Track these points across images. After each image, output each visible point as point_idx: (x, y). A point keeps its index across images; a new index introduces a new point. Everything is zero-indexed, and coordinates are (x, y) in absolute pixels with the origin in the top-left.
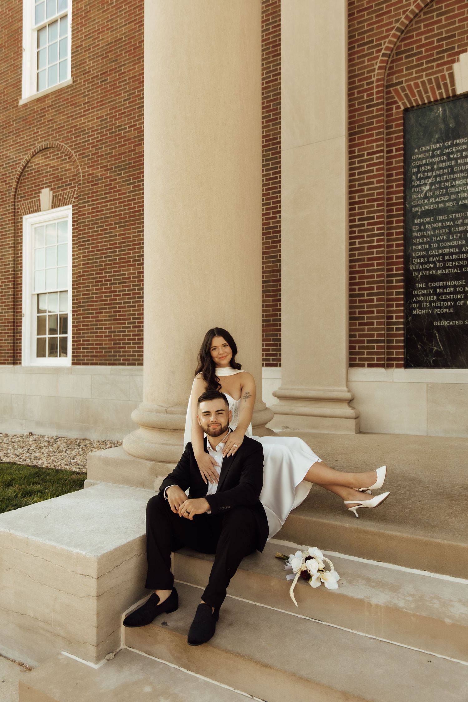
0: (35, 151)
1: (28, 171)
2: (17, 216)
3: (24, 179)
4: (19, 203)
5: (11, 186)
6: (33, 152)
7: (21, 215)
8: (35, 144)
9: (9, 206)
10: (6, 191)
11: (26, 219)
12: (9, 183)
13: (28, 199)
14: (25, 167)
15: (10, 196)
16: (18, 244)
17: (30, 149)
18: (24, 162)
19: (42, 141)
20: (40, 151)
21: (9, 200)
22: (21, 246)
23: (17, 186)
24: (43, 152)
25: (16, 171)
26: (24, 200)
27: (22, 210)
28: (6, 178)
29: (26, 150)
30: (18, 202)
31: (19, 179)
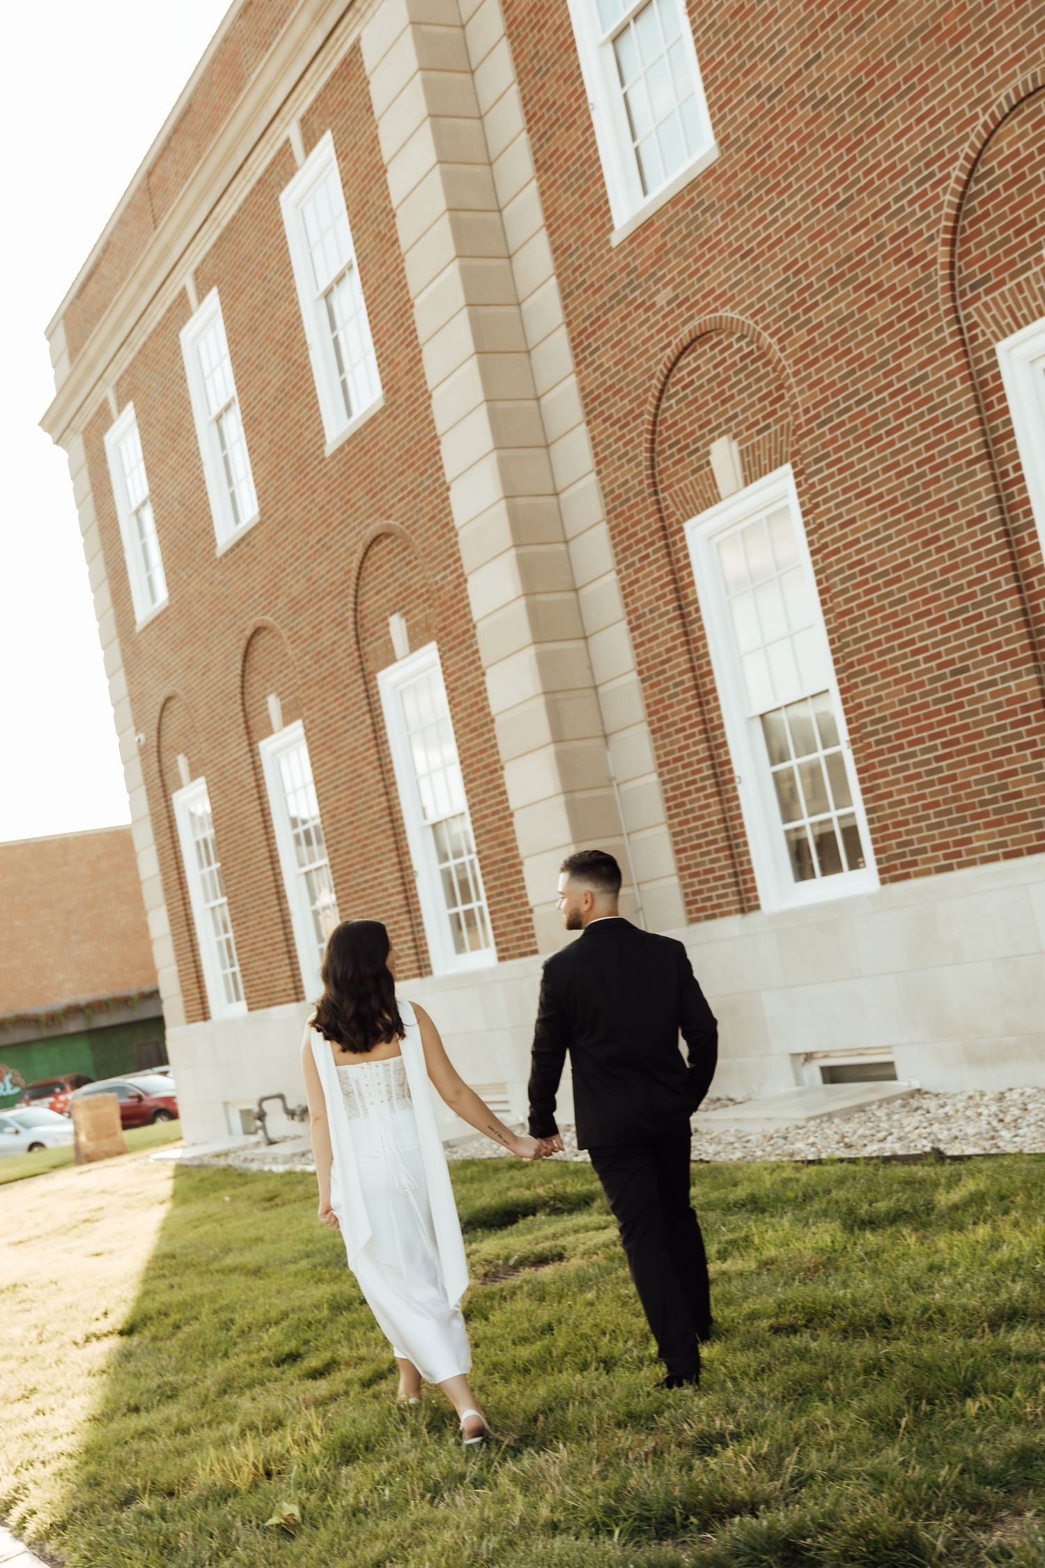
0: (993, 116)
1: (981, 191)
2: (975, 350)
3: (972, 224)
4: (971, 309)
5: (934, 261)
6: (985, 125)
7: (988, 343)
8: (988, 94)
9: (939, 330)
10: (916, 285)
11: (1008, 351)
12: (924, 255)
13: (1002, 283)
14: (966, 185)
15: (935, 296)
16: (997, 441)
17: (976, 117)
18: (962, 168)
19: (1014, 75)
20: (1012, 109)
21: (935, 309)
22: (1013, 445)
23: (952, 254)
24: (1022, 111)
25: (938, 208)
26: (988, 292)
27: (988, 326)
28: (907, 242)
29: (960, 129)
30: (965, 306)
31: (954, 231)
